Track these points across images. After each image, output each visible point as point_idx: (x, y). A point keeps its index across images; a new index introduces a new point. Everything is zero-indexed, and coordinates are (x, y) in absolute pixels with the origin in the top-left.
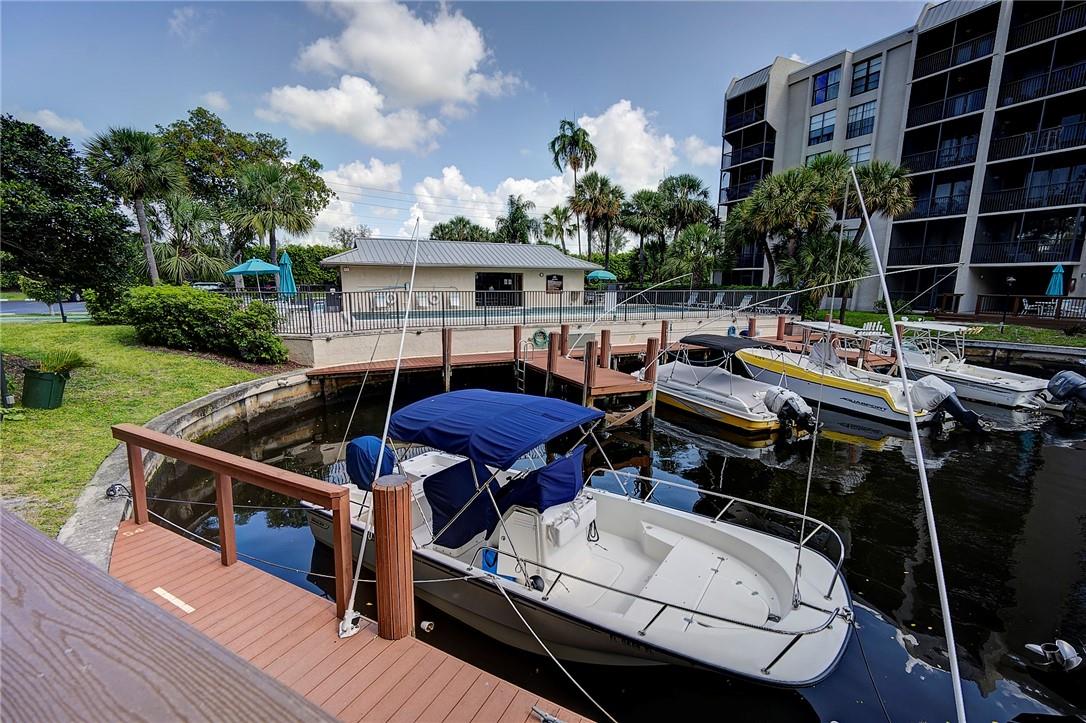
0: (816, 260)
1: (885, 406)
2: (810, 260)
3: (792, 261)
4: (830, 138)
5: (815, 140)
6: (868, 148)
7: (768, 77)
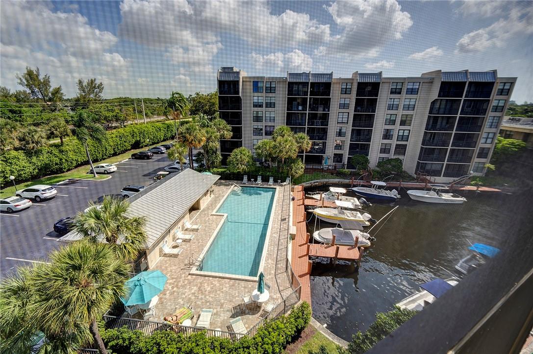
4: (261, 106)
5: (255, 106)
6: (273, 113)
7: (239, 78)
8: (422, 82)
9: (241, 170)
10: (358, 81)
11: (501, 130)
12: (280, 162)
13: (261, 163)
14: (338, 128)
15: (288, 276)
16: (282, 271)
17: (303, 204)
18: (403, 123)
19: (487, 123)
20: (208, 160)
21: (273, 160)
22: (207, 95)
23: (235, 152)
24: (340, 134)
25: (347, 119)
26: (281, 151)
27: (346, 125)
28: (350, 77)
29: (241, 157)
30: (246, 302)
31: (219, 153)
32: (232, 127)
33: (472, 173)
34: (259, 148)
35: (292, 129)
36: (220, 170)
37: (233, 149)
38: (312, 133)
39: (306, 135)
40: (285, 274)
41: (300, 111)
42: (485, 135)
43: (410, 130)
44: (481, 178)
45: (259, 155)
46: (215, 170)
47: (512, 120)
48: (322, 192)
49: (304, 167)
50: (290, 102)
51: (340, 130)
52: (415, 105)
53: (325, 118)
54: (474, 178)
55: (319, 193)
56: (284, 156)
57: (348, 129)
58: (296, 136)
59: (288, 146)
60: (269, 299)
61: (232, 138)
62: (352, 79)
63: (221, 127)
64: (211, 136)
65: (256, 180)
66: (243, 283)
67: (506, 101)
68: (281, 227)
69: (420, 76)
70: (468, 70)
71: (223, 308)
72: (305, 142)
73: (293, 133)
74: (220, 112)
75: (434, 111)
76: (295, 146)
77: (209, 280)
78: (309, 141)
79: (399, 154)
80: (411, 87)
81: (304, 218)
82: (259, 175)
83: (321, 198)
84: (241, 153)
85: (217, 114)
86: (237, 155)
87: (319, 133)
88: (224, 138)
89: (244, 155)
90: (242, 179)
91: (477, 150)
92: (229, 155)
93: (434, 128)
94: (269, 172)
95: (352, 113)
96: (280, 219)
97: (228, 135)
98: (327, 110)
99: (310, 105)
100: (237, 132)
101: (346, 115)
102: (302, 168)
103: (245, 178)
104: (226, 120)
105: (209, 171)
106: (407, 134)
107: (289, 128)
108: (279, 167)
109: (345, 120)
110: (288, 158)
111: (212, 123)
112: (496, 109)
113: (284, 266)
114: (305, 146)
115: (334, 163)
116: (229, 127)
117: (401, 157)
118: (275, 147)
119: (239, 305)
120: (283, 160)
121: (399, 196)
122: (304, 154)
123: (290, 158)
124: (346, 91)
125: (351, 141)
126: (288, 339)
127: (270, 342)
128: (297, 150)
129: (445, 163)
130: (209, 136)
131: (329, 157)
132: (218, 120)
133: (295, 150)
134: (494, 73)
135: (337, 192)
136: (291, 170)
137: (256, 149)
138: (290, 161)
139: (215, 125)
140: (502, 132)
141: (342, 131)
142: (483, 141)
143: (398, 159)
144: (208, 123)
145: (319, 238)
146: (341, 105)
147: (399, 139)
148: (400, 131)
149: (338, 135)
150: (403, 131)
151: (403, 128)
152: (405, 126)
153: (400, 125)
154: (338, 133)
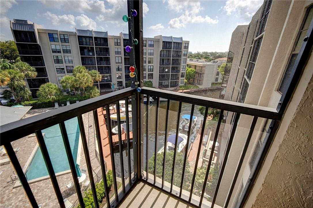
4: (59, 52)
5: (54, 51)
6: (70, 57)
7: (34, 29)
8: (154, 41)
9: (51, 100)
10: (123, 38)
11: (187, 64)
12: (82, 90)
13: (68, 93)
14: (117, 66)
15: (98, 159)
16: (93, 158)
17: (103, 114)
18: (149, 62)
19: (182, 62)
20: (17, 95)
21: (77, 89)
22: (5, 42)
23: (43, 87)
24: (119, 69)
25: (121, 61)
26: (81, 83)
27: (121, 64)
28: (119, 35)
29: (49, 90)
30: (69, 187)
31: (27, 89)
32: (36, 68)
33: (180, 84)
34: (63, 82)
35: (87, 68)
36: (31, 102)
37: (40, 85)
38: (101, 70)
39: (97, 71)
40: (96, 159)
41: (91, 55)
42: (182, 67)
43: (153, 66)
44: (183, 86)
45: (63, 87)
46: (26, 102)
47: (191, 60)
48: (113, 105)
49: (99, 91)
50: (82, 49)
51: (118, 67)
52: (153, 53)
53: (108, 60)
54: (181, 87)
55: (112, 106)
56: (84, 86)
57: (122, 66)
58: (90, 72)
59: (85, 79)
60: (86, 178)
61: (37, 77)
62: (120, 37)
63: (24, 68)
64: (15, 76)
65: (65, 105)
66: (65, 176)
67: (187, 51)
68: (89, 131)
69: (153, 38)
70: (172, 36)
71: (52, 199)
72: (97, 76)
73: (88, 70)
74: (20, 56)
75: (162, 56)
76: (91, 79)
77: (35, 185)
78: (100, 75)
79: (150, 78)
80: (150, 43)
81: (104, 122)
82: (68, 101)
83: (113, 108)
84: (48, 87)
85: (19, 58)
86: (45, 89)
87: (105, 69)
88: (29, 77)
89: (51, 88)
90: (54, 106)
91: (180, 74)
92: (38, 90)
93: (163, 64)
94: (75, 98)
95: (123, 57)
96: (88, 127)
97: (33, 74)
98: (108, 55)
99: (96, 52)
100: (42, 71)
101: (120, 58)
102: (98, 92)
103: (56, 105)
104: (28, 63)
105: (20, 104)
106: (152, 68)
107: (84, 67)
108: (81, 94)
109: (120, 61)
110: (87, 87)
111: (14, 66)
112: (184, 55)
113: (95, 155)
114: (97, 78)
115: (118, 87)
116: (32, 68)
117: (151, 80)
118: (76, 81)
119: (64, 192)
120: (84, 88)
121: (153, 100)
122: (99, 83)
123: (88, 87)
124: (117, 44)
125: (125, 73)
126: (102, 196)
127: (89, 203)
128: (93, 81)
129: (170, 81)
130: (12, 76)
131: (115, 84)
132: (20, 63)
133: (91, 81)
134: (181, 38)
135: (122, 103)
136: (91, 94)
137: (61, 83)
138: (88, 89)
139: (17, 66)
140: (188, 65)
141: (120, 68)
142: (182, 69)
143: (150, 81)
144: (9, 65)
145: (116, 131)
146: (116, 52)
147: (149, 71)
148: (149, 67)
149: (117, 70)
150: (150, 66)
151: (150, 65)
152: (150, 63)
153: (149, 63)
154: (117, 69)
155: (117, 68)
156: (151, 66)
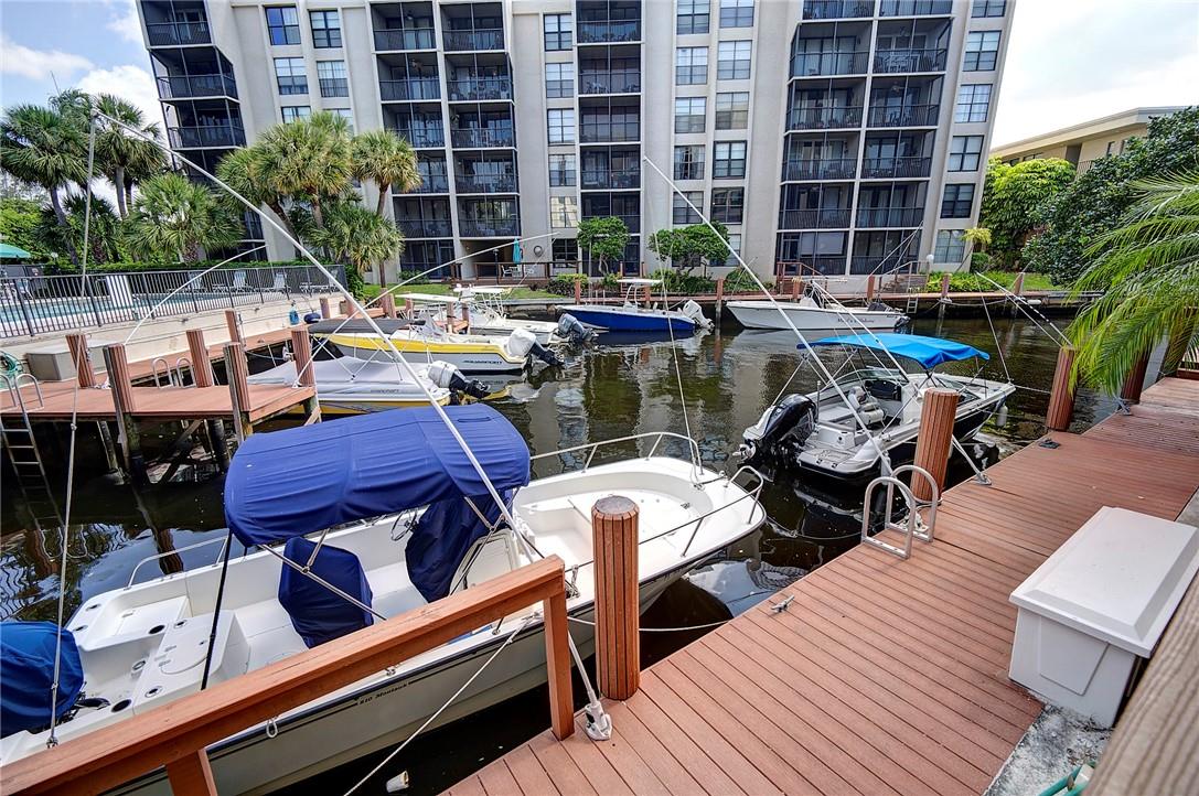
0: (353, 231)
1: (498, 359)
2: (347, 230)
3: (325, 233)
4: (303, 89)
5: (286, 88)
14: (554, 158)
18: (724, 121)
24: (561, 176)
42: (954, 146)
43: (745, 142)
51: (561, 164)
79: (726, 217)
91: (938, 192)
95: (574, 96)
98: (504, 93)
99: (449, 75)
101: (570, 118)
106: (741, 155)
112: (977, 62)
124: (559, 41)
125: (583, 190)
129: (852, 229)
131: (539, 251)
141: (567, 167)
142: (952, 162)
146: (551, 86)
147: (719, 173)
148: (719, 147)
149: (557, 182)
150: (726, 147)
151: (725, 135)
152: (730, 128)
153: (717, 128)
154: (556, 175)
155: (555, 167)
156: (730, 143)
